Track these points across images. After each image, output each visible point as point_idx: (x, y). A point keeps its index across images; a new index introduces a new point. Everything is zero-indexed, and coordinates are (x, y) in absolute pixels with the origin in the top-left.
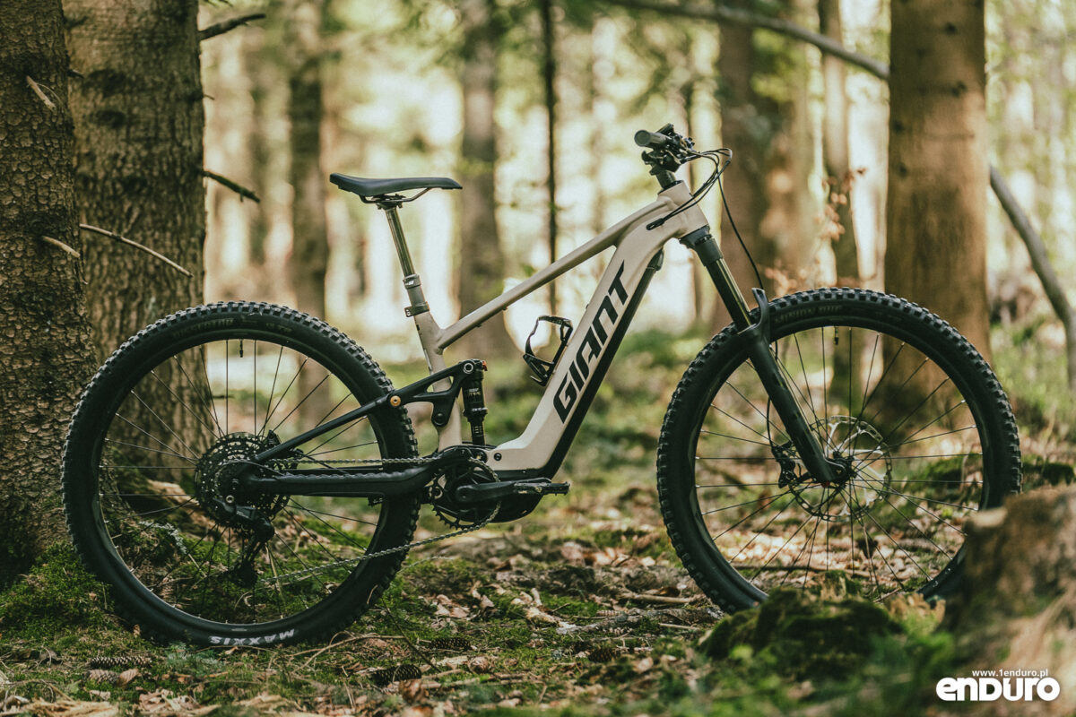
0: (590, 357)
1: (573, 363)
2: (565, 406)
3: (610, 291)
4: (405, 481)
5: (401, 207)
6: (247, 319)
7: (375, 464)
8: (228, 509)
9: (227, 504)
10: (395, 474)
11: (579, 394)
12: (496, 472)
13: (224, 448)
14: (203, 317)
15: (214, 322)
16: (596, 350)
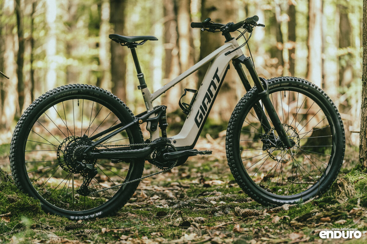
0: (207, 103)
1: (201, 106)
2: (199, 122)
3: (214, 78)
4: (144, 152)
5: (136, 47)
6: (83, 91)
7: (128, 146)
8: (83, 165)
9: (83, 163)
10: (140, 150)
11: (204, 117)
12: (176, 147)
13: (75, 142)
14: (66, 90)
15: (70, 92)
16: (209, 101)
